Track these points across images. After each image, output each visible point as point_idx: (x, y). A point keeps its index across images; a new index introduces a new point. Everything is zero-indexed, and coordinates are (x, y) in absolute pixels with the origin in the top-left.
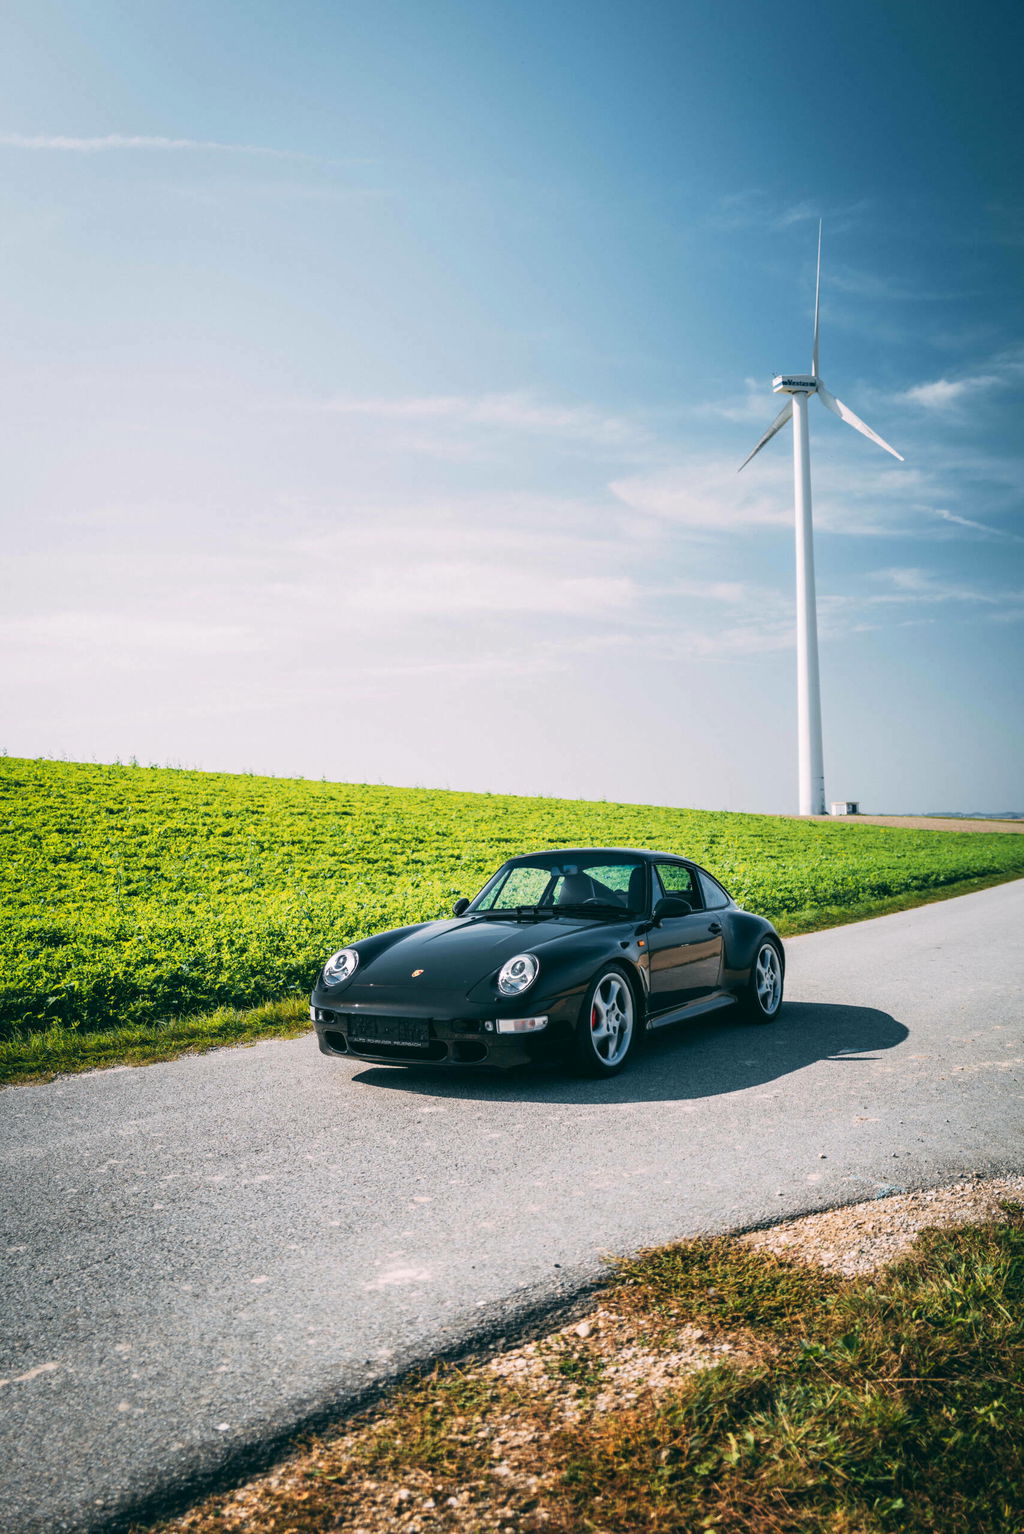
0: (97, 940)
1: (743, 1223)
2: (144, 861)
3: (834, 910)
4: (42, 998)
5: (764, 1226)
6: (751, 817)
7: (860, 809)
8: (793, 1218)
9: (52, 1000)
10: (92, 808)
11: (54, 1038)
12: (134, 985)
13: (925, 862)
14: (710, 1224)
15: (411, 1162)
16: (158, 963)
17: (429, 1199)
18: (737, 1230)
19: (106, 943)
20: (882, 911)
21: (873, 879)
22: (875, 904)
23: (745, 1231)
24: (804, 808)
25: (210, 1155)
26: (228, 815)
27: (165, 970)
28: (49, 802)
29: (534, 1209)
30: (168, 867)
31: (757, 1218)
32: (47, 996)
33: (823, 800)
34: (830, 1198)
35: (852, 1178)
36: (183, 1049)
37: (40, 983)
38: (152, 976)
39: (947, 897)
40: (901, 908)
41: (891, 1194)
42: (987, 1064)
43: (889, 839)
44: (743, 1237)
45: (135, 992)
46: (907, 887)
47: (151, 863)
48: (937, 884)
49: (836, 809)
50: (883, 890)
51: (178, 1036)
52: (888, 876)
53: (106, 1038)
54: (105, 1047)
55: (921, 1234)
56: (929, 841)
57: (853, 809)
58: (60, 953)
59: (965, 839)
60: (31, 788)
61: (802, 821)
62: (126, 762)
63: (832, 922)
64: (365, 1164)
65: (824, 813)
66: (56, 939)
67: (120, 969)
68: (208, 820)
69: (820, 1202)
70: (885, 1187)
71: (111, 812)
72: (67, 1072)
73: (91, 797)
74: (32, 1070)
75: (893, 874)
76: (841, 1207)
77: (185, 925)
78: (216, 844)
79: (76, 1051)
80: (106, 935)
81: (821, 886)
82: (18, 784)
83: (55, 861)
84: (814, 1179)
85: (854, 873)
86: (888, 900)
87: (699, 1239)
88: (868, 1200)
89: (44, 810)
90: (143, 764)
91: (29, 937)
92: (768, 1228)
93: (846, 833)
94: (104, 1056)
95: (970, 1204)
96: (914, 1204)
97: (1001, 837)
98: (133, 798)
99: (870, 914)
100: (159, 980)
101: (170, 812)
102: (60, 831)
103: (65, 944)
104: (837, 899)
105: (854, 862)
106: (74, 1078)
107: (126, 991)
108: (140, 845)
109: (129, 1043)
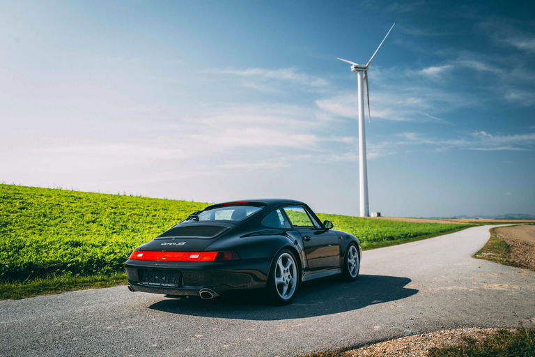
0: (93, 245)
1: (346, 345)
2: (121, 223)
3: (375, 243)
4: (65, 264)
5: (356, 347)
6: (343, 216)
7: (381, 215)
8: (369, 344)
9: (69, 265)
10: (106, 206)
11: (65, 278)
12: (104, 261)
13: (406, 230)
14: (331, 345)
15: (198, 322)
16: (115, 254)
17: (201, 336)
18: (344, 349)
19: (97, 247)
20: (391, 244)
21: (388, 234)
22: (388, 242)
23: (347, 349)
24: (362, 214)
25: (110, 319)
26: (155, 210)
27: (118, 256)
28: (90, 204)
29: (249, 340)
30: (130, 225)
31: (352, 343)
32: (68, 264)
33: (368, 211)
34: (385, 335)
35: (394, 327)
36: (118, 284)
37: (65, 259)
38: (112, 258)
39: (414, 241)
40: (398, 244)
41: (412, 334)
42: (442, 288)
43: (392, 223)
44: (346, 352)
45: (105, 264)
46: (400, 237)
47: (124, 224)
48: (410, 237)
49: (373, 215)
50: (391, 238)
51: (117, 279)
52: (393, 234)
53: (87, 279)
54: (85, 282)
55: (430, 350)
56: (405, 224)
57: (379, 215)
58: (78, 249)
59: (418, 224)
60: (84, 199)
61: (362, 218)
62: (122, 194)
63: (374, 247)
64: (177, 322)
65: (369, 216)
66: (77, 244)
67: (100, 255)
68: (148, 211)
69: (381, 337)
70: (410, 331)
71: (113, 208)
72: (67, 291)
73: (106, 203)
74: (52, 290)
75: (394, 233)
76: (391, 339)
77: (129, 242)
78: (149, 219)
79: (73, 282)
80: (97, 244)
81: (369, 236)
82: (80, 198)
83: (88, 223)
84: (377, 328)
85: (381, 232)
86: (393, 241)
87: (325, 352)
88: (402, 336)
89: (87, 206)
90: (128, 195)
91: (67, 243)
92: (358, 348)
93: (377, 222)
94: (85, 285)
95: (450, 338)
96: (424, 338)
97: (431, 224)
98: (121, 203)
99: (387, 245)
100: (115, 259)
101: (134, 209)
102: (92, 213)
103: (80, 246)
104: (375, 240)
105: (380, 229)
106: (69, 293)
107: (101, 263)
108: (121, 218)
109: (96, 281)
